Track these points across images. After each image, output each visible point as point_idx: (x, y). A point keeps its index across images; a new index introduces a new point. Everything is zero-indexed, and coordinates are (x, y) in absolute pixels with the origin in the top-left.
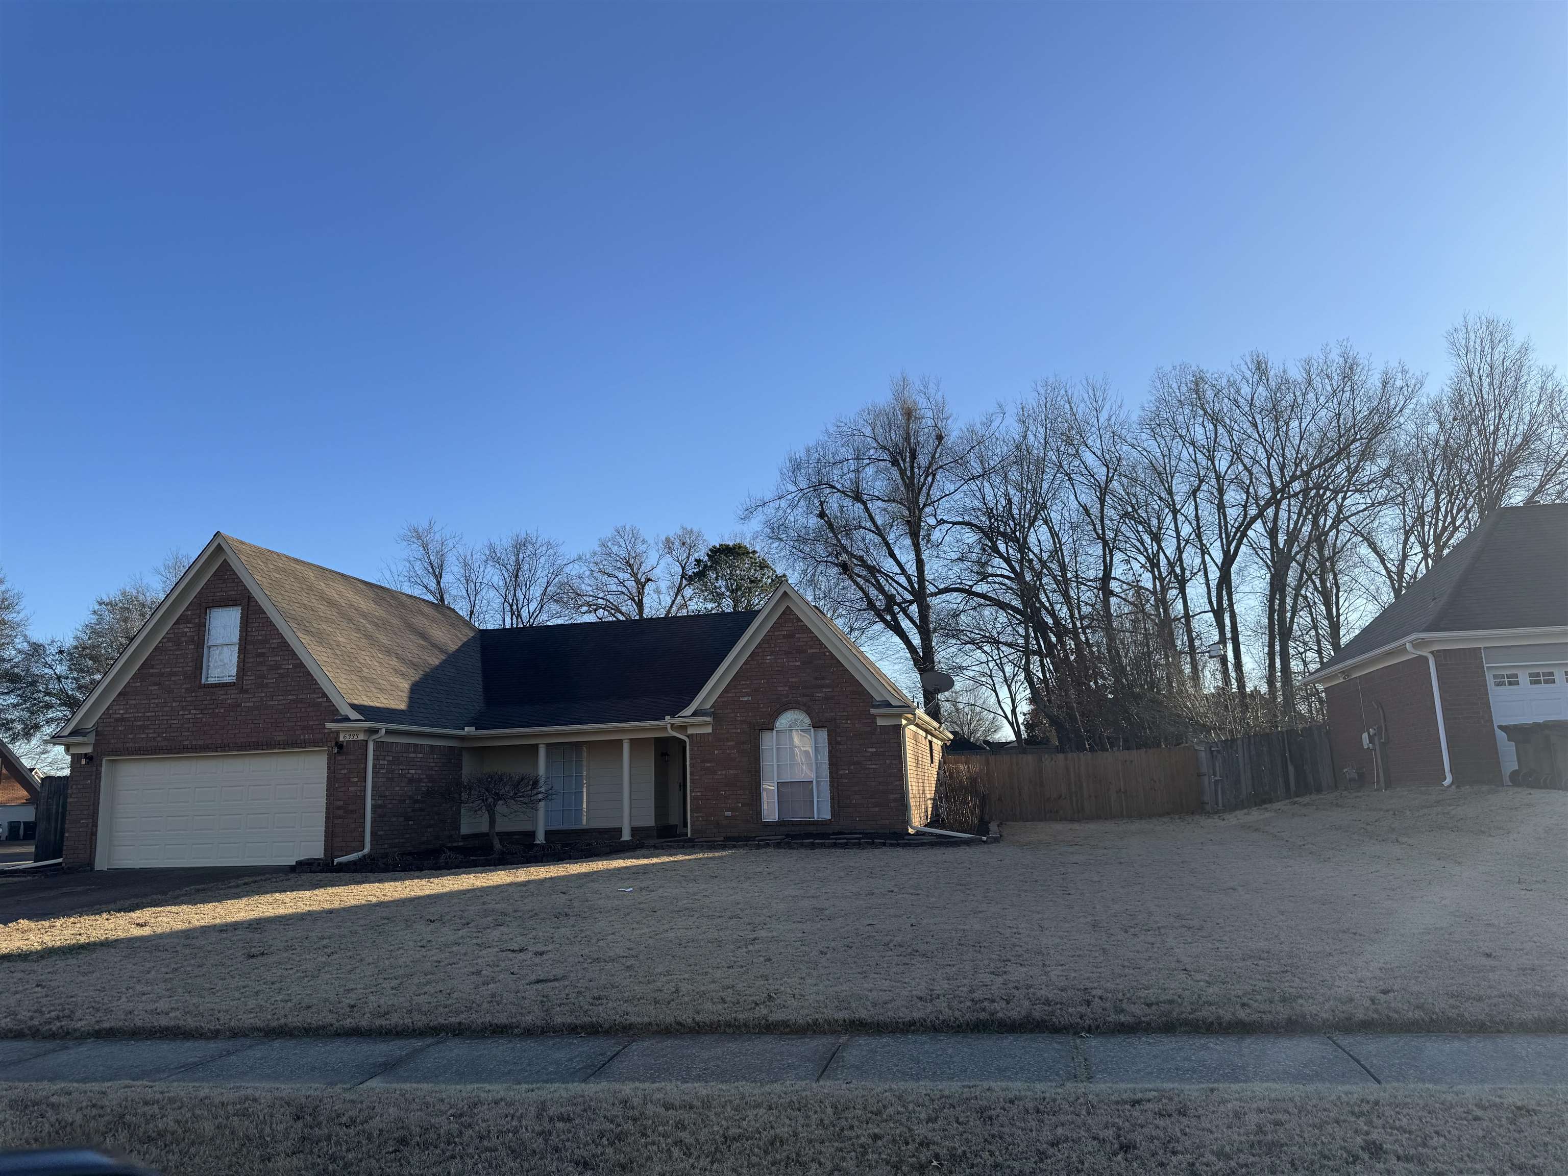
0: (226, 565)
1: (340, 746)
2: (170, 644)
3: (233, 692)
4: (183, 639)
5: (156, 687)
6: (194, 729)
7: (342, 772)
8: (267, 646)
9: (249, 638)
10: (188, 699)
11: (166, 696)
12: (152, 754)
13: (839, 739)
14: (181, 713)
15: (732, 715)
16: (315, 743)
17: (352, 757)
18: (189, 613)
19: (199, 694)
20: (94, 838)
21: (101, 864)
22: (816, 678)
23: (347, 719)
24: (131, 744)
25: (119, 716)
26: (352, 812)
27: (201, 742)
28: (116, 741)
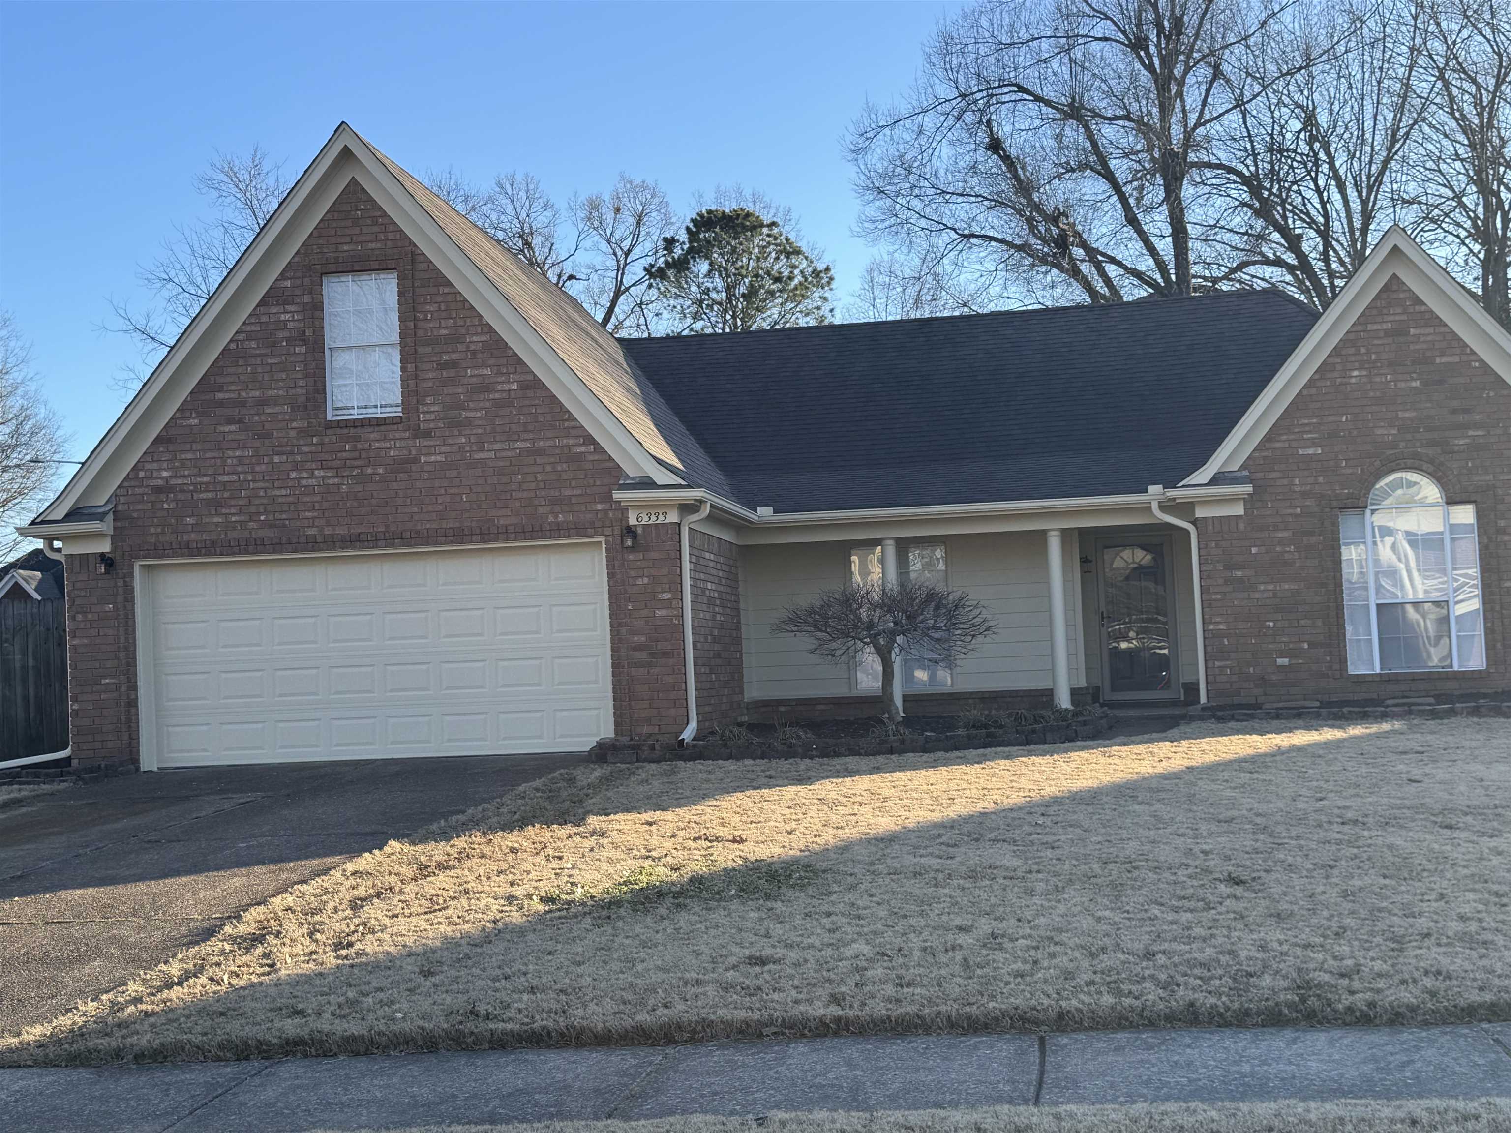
0: (354, 190)
1: (630, 531)
2: (253, 344)
3: (397, 435)
4: (280, 335)
5: (233, 428)
6: (325, 505)
7: (639, 582)
8: (461, 347)
9: (420, 333)
10: (305, 449)
11: (257, 443)
12: (239, 554)
13: (1502, 523)
14: (293, 475)
15: (1285, 482)
16: (579, 530)
17: (654, 555)
18: (288, 284)
19: (326, 440)
20: (133, 710)
21: (149, 761)
22: (1454, 411)
23: (648, 484)
24: (193, 536)
25: (160, 482)
26: (665, 654)
27: (341, 531)
28: (159, 530)
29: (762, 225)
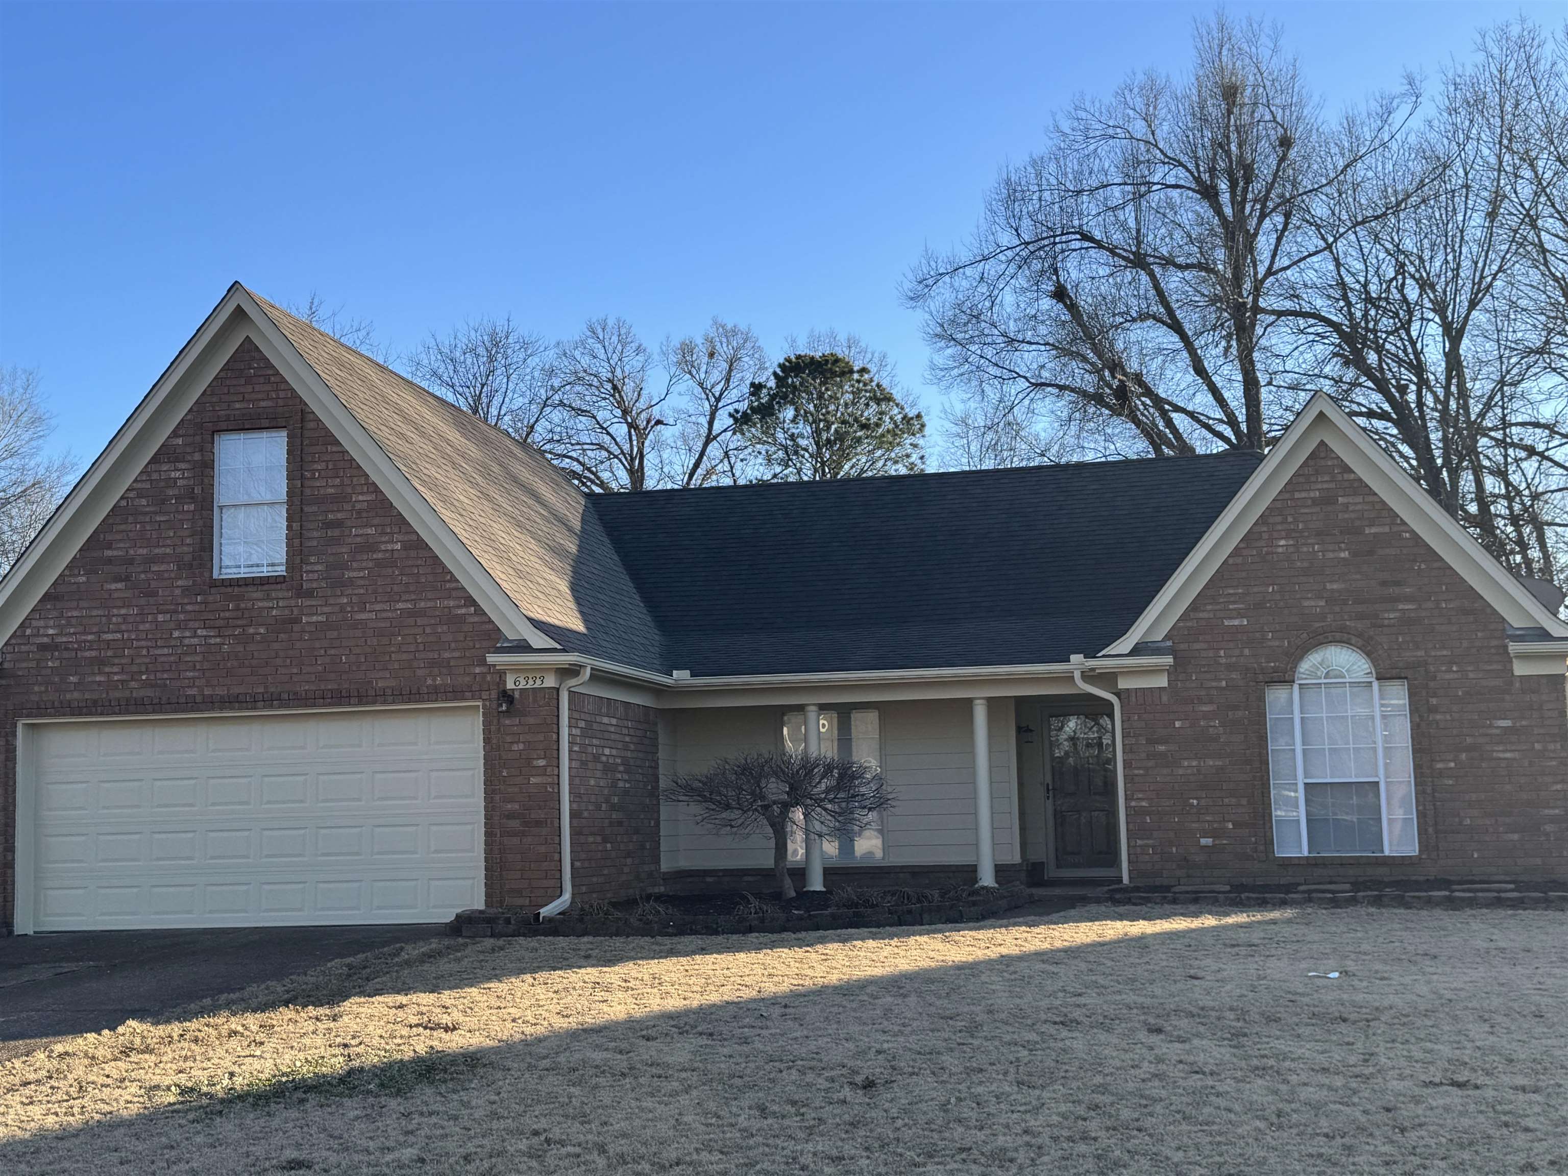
0: (249, 349)
1: (507, 696)
2: (144, 502)
3: (280, 595)
4: (170, 492)
5: (120, 585)
6: (206, 665)
7: (515, 747)
8: (347, 507)
9: (308, 492)
10: (189, 608)
11: (143, 601)
12: (120, 713)
13: (1434, 701)
14: (176, 634)
15: (1211, 654)
16: (456, 693)
17: (531, 720)
18: (180, 441)
19: (211, 598)
20: (9, 872)
21: (24, 924)
22: (1384, 583)
23: (523, 647)
24: (76, 695)
25: (45, 640)
26: (538, 823)
27: (221, 691)
28: (43, 689)
29: (851, 372)
